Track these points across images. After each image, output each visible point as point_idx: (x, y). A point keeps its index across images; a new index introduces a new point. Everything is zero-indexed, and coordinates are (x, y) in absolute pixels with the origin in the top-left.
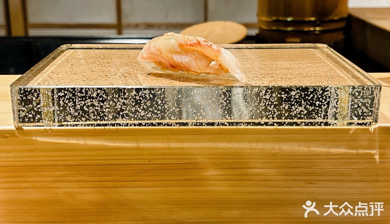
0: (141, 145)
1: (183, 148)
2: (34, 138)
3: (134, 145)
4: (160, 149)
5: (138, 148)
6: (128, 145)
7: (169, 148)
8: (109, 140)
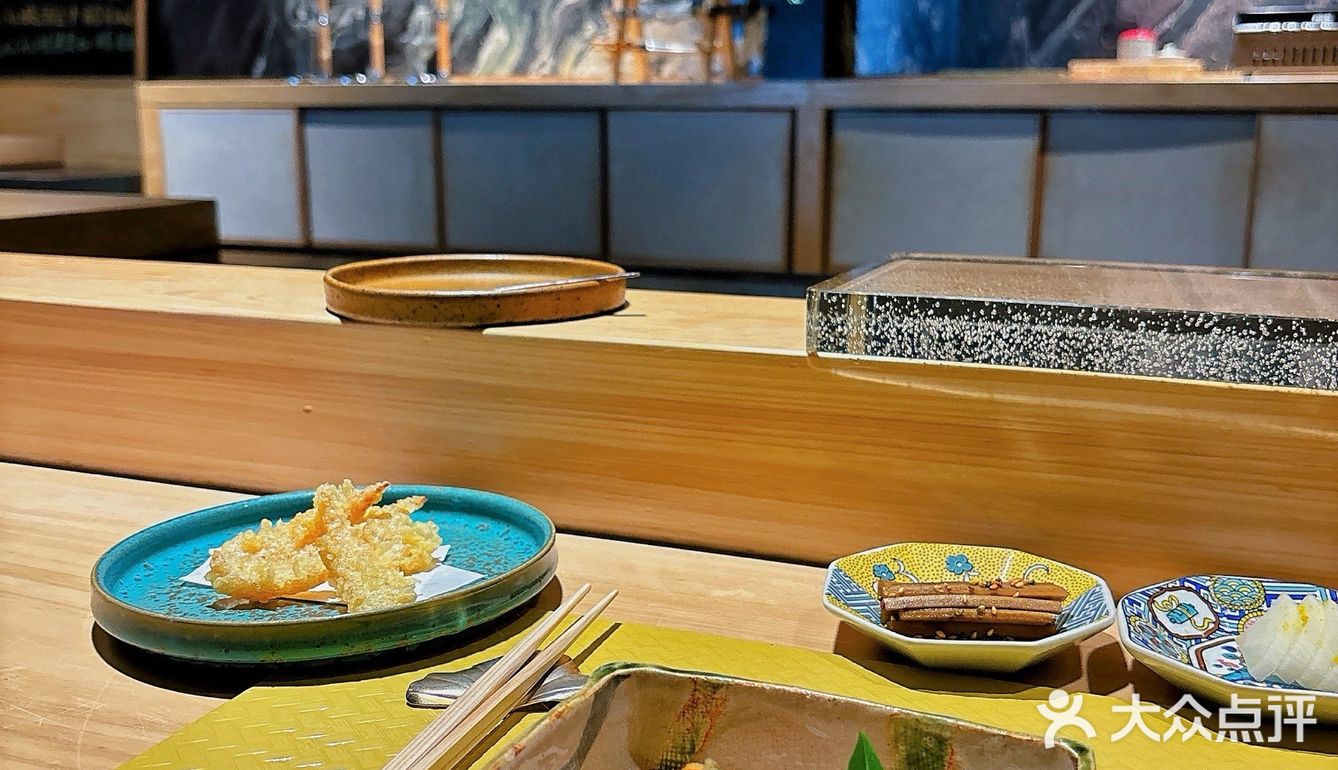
0: (997, 397)
1: (1066, 408)
2: (833, 371)
3: (985, 396)
4: (1030, 406)
5: (991, 402)
6: (976, 395)
7: (1043, 406)
8: (946, 384)
